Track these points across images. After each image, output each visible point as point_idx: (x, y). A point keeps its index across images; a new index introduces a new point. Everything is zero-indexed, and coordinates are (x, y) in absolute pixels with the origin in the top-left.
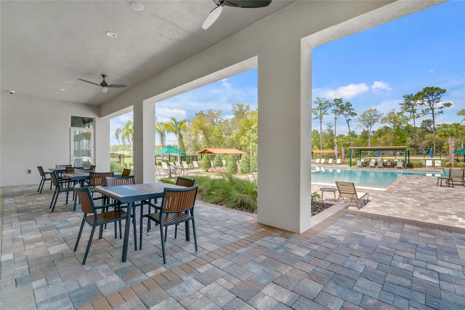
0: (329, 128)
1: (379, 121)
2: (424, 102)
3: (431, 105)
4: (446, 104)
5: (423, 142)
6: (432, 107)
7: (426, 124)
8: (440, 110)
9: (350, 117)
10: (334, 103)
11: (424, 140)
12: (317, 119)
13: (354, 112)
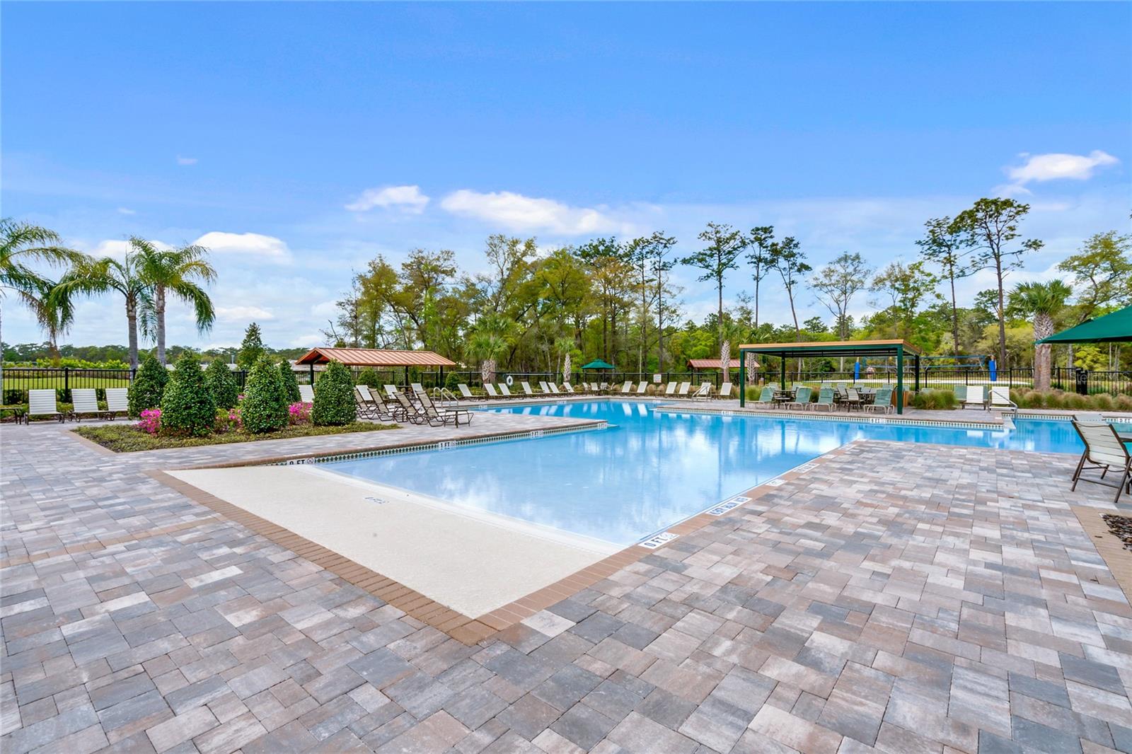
0: (743, 304)
1: (865, 287)
2: (977, 238)
3: (995, 246)
4: (1030, 243)
5: (979, 344)
6: (996, 251)
7: (987, 301)
8: (1015, 259)
9: (796, 276)
10: (752, 237)
11: (983, 338)
12: (710, 280)
13: (806, 262)
